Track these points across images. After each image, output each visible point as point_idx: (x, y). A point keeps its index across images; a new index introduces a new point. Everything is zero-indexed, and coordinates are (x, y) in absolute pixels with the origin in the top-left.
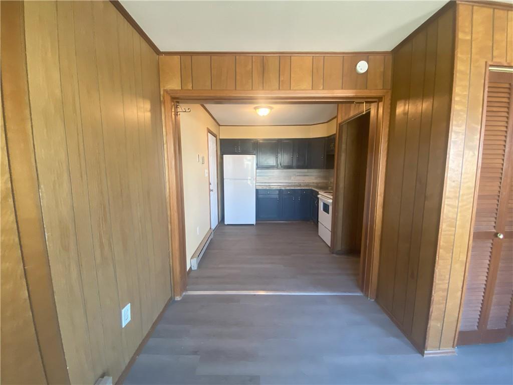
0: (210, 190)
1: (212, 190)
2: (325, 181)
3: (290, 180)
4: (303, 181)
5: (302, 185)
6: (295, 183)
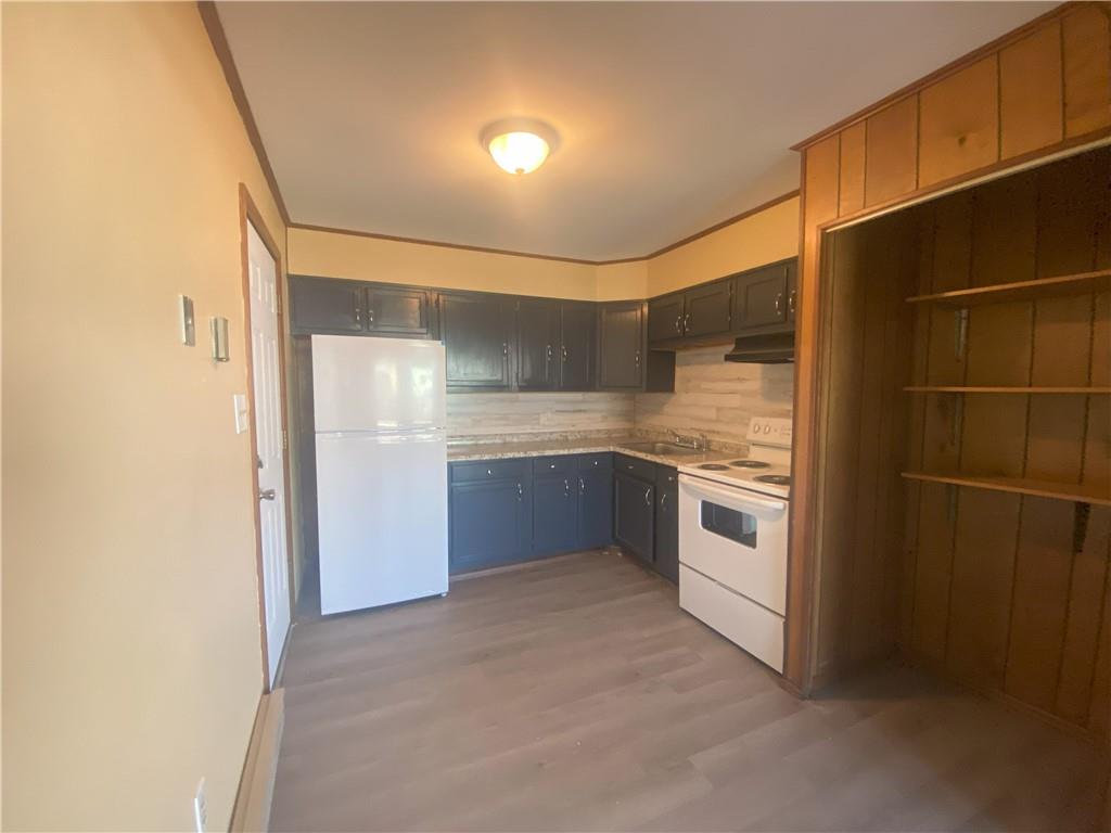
0: (259, 495)
1: (269, 495)
2: (627, 425)
3: (539, 424)
4: (572, 429)
5: (570, 438)
6: (551, 433)
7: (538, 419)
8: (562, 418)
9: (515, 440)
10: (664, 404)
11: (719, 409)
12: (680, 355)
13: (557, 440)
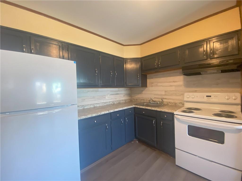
3: (105, 99)
4: (115, 100)
5: (115, 103)
6: (110, 102)
7: (105, 97)
8: (112, 97)
9: (98, 105)
10: (142, 91)
11: (165, 91)
12: (148, 76)
13: (111, 104)
